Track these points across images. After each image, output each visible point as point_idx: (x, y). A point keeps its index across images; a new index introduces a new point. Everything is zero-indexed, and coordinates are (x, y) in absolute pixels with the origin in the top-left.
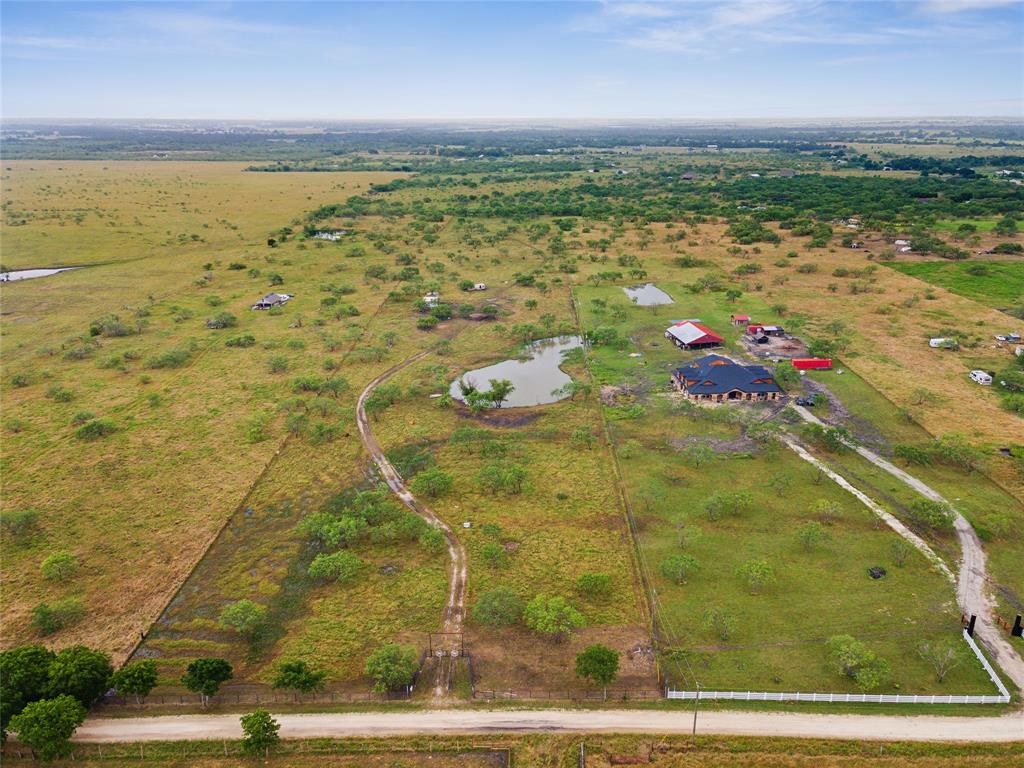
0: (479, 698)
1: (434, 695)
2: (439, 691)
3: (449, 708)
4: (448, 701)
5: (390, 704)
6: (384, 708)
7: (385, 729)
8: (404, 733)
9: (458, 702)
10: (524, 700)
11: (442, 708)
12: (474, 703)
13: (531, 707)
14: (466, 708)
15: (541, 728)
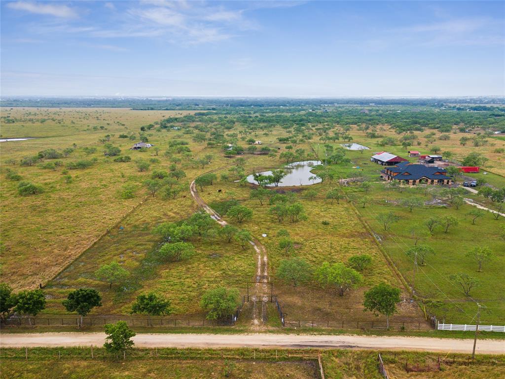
0: (287, 327)
1: (253, 324)
2: (256, 322)
3: (265, 332)
4: (264, 328)
5: (220, 329)
6: (215, 331)
7: (218, 344)
8: (231, 347)
9: (271, 328)
10: (323, 328)
11: (259, 332)
12: (285, 330)
13: (329, 333)
14: (278, 332)
15: (340, 346)
